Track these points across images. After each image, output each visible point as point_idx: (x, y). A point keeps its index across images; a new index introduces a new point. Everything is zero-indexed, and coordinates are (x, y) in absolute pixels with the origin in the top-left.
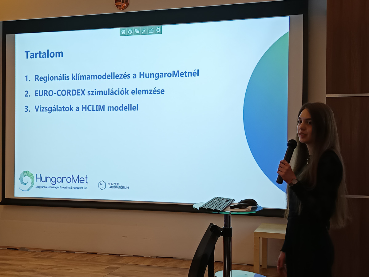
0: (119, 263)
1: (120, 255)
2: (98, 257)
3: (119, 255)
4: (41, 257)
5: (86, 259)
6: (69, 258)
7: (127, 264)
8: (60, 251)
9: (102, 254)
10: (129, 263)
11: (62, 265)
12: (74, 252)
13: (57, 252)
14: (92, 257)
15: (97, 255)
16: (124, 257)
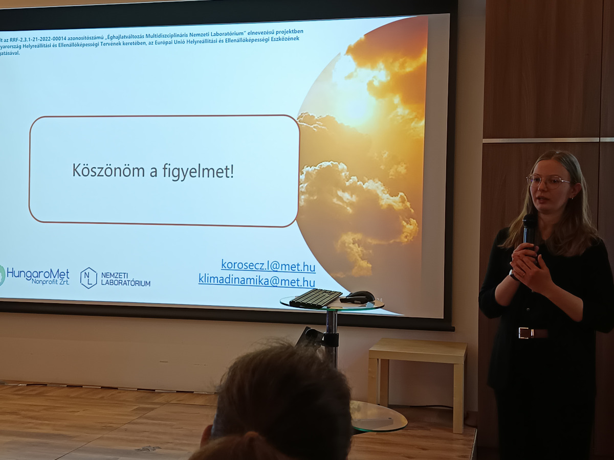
0: (154, 401)
1: (156, 391)
2: (120, 393)
3: (154, 390)
4: (27, 393)
5: (100, 396)
6: (72, 395)
7: (168, 403)
8: (58, 386)
9: (125, 390)
10: (170, 401)
11: (62, 406)
12: (81, 386)
13: (52, 387)
14: (110, 394)
15: (117, 391)
16: (162, 394)
